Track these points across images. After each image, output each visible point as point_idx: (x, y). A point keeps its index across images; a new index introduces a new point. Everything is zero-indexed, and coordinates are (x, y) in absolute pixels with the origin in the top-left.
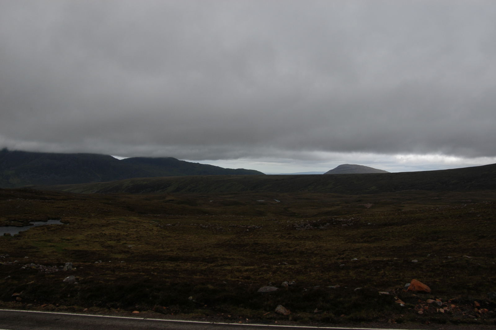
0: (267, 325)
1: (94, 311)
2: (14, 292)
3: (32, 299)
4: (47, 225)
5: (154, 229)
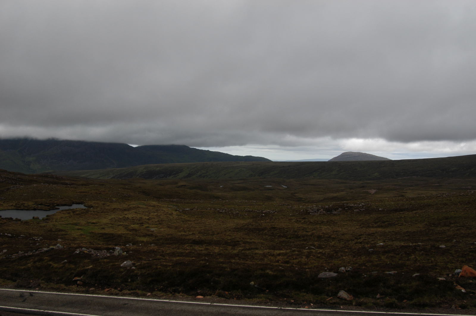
0: (335, 310)
1: (158, 295)
2: (75, 276)
3: (93, 283)
4: (72, 210)
5: (173, 213)
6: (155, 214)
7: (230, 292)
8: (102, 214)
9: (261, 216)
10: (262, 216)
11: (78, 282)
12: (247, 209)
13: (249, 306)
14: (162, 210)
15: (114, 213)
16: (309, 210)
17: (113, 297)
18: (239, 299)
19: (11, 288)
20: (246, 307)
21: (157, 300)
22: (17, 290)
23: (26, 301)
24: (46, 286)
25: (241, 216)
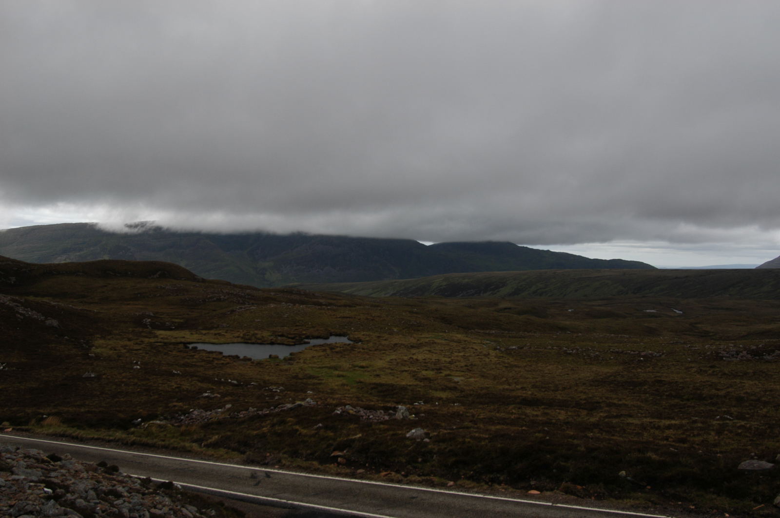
1: (466, 486)
2: (334, 450)
3: (362, 462)
4: (330, 345)
5: (491, 353)
6: (462, 354)
8: (375, 352)
9: (637, 360)
10: (639, 360)
11: (339, 459)
12: (614, 349)
13: (616, 511)
14: (472, 348)
15: (395, 351)
16: (722, 352)
17: (394, 485)
18: (600, 498)
19: (237, 463)
20: (611, 513)
22: (246, 467)
23: (260, 484)
24: (290, 463)
25: (603, 360)
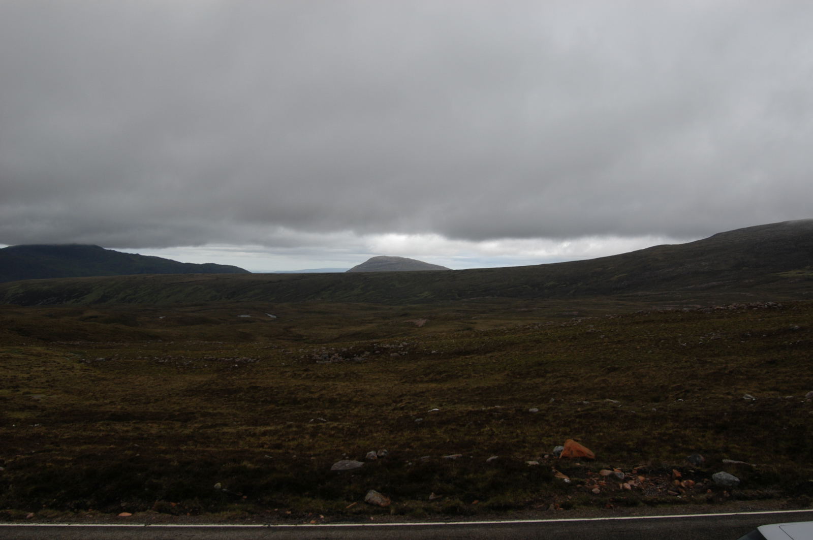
0: (361, 525)
1: (48, 516)
5: (75, 366)
6: (42, 369)
7: (179, 503)
9: (231, 367)
10: (233, 367)
12: (208, 357)
13: (213, 525)
14: (54, 362)
16: (316, 355)
18: (195, 513)
20: (207, 527)
21: (47, 525)
25: (196, 368)
